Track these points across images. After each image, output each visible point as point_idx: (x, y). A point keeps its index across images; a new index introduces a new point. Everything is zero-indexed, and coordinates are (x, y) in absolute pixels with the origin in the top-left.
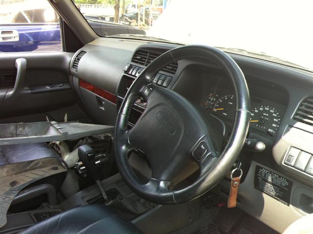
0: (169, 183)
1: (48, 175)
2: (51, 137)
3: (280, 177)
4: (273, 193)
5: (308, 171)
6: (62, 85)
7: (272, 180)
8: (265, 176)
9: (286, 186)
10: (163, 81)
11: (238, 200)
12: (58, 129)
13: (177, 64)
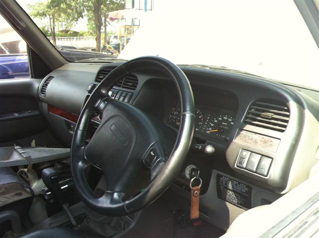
0: (123, 194)
1: (10, 201)
2: (14, 162)
3: (239, 183)
4: (235, 201)
5: (259, 171)
6: (30, 111)
7: (233, 187)
8: (226, 184)
9: (247, 192)
10: (125, 97)
11: (200, 210)
12: (21, 154)
13: (137, 80)
